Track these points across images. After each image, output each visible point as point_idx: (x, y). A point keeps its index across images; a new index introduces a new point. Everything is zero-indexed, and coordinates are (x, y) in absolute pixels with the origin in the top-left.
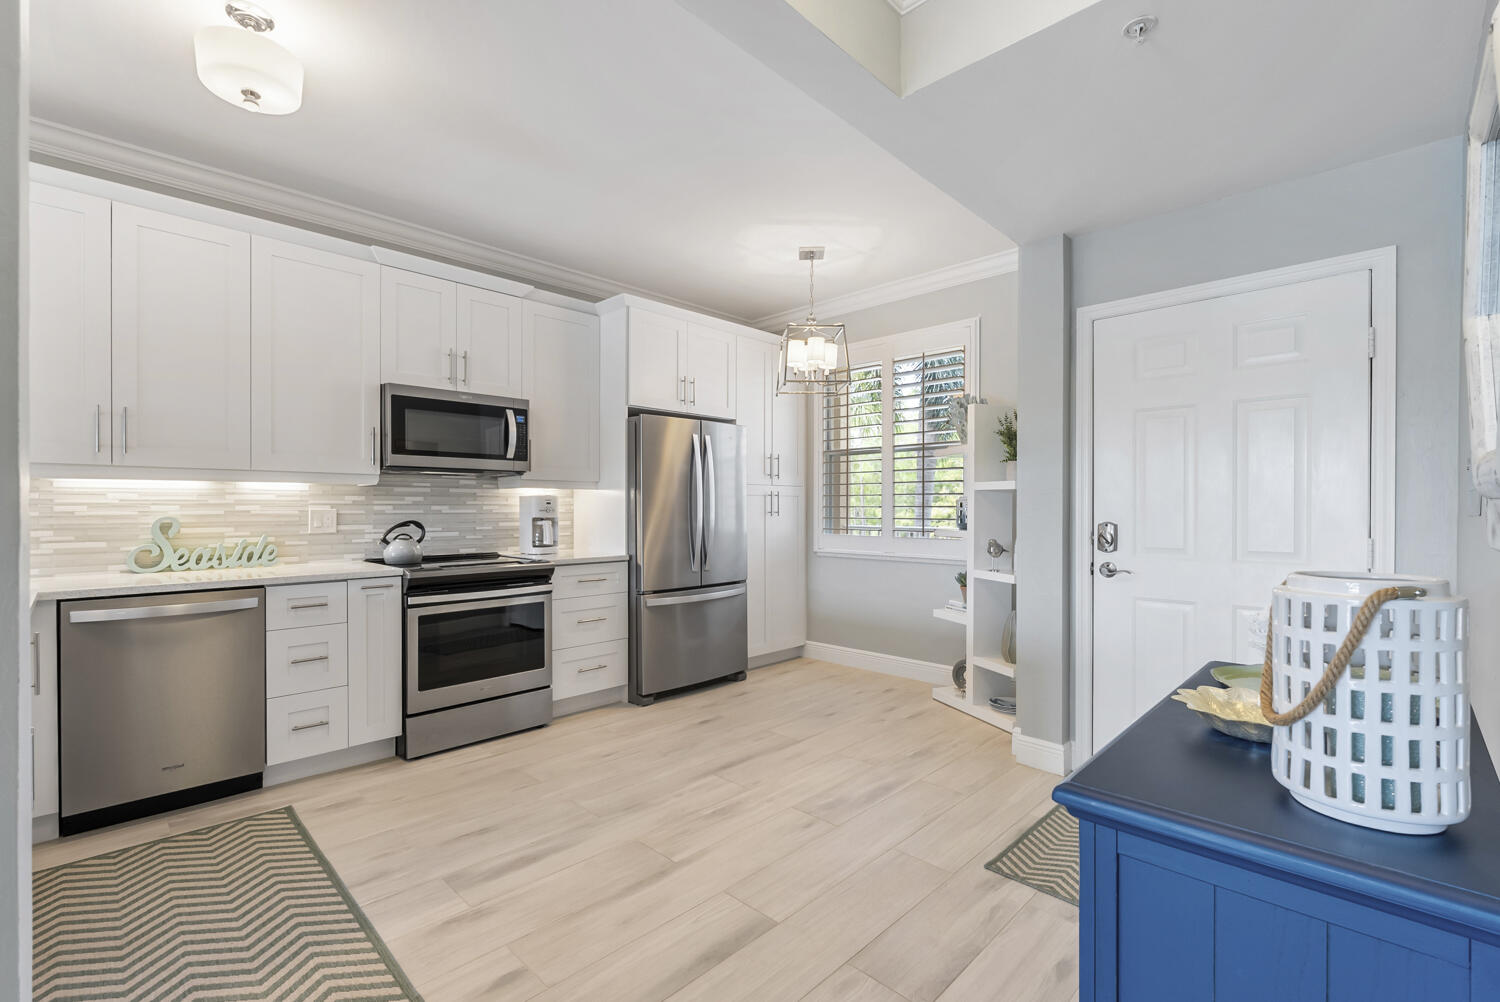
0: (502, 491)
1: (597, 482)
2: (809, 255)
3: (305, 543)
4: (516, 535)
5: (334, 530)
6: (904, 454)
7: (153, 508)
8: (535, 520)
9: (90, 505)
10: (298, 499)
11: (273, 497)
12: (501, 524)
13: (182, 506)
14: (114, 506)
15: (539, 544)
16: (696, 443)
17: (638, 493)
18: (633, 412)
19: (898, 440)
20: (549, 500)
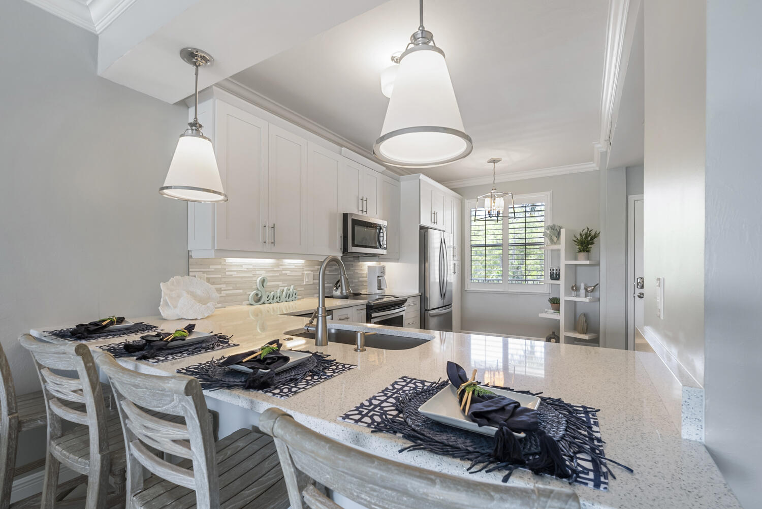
0: (360, 263)
1: (398, 259)
2: (494, 161)
3: (303, 289)
4: (365, 284)
5: (312, 283)
6: (512, 248)
7: (258, 272)
8: (378, 277)
9: (238, 272)
10: (301, 267)
11: (293, 267)
12: (360, 279)
13: (267, 271)
14: (245, 272)
15: (380, 288)
16: (443, 242)
17: (427, 265)
18: (422, 228)
19: (511, 241)
20: (384, 268)
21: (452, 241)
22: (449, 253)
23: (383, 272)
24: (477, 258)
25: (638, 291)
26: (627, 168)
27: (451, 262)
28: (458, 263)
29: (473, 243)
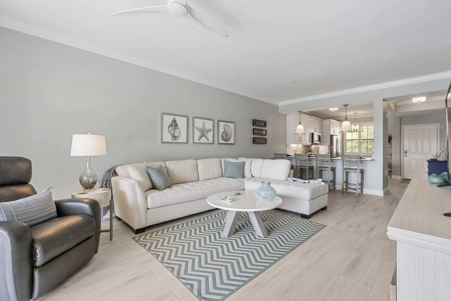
2: (355, 113)
15: (318, 153)
16: (337, 140)
17: (333, 147)
18: (331, 135)
19: (361, 139)
20: (319, 147)
21: (339, 138)
22: (339, 142)
23: (319, 149)
24: (349, 144)
25: (405, 154)
26: (400, 118)
27: (340, 145)
28: (342, 146)
29: (347, 139)
